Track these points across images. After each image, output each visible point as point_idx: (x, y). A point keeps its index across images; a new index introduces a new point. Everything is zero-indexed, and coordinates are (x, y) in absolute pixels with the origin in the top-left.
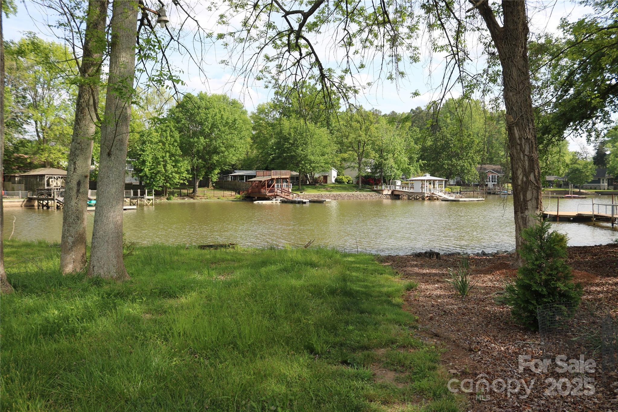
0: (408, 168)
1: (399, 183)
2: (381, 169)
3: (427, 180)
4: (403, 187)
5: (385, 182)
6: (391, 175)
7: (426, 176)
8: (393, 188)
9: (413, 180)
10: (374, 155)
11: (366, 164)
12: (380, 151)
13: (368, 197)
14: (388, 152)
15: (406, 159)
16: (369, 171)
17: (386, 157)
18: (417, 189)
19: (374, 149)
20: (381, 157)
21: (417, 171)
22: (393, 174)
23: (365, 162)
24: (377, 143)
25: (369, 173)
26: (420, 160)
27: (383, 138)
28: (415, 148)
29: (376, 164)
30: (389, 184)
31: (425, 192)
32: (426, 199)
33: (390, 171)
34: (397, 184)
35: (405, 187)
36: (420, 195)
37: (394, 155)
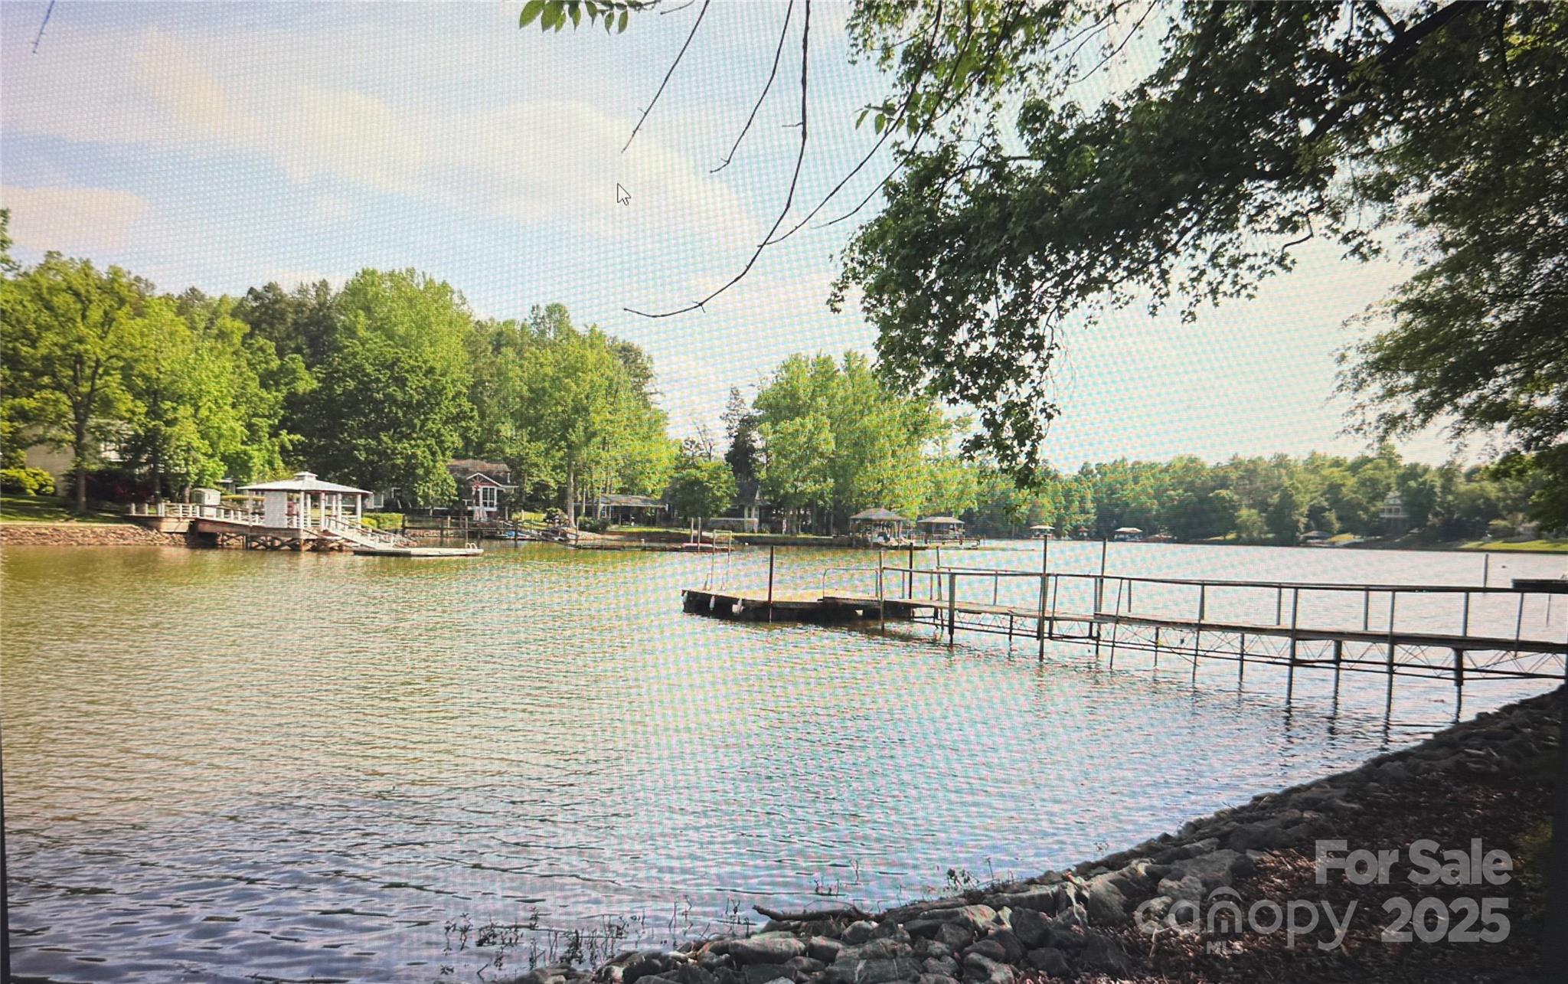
0: (245, 453)
1: (212, 497)
2: (155, 451)
3: (307, 492)
4: (227, 512)
5: (167, 494)
6: (188, 473)
7: (301, 478)
8: (193, 511)
9: (263, 491)
10: (130, 405)
11: (104, 435)
12: (153, 394)
13: (111, 540)
14: (179, 399)
15: (239, 428)
16: (114, 456)
17: (170, 416)
18: (275, 516)
19: (131, 388)
20: (154, 413)
21: (270, 463)
22: (193, 469)
23: (99, 427)
24: (141, 367)
25: (111, 463)
26: (284, 432)
27: (160, 357)
28: (262, 399)
29: (137, 436)
30: (182, 501)
31: (302, 527)
32: (304, 548)
33: (186, 460)
34: (207, 502)
35: (235, 511)
36: (286, 535)
37: (197, 411)
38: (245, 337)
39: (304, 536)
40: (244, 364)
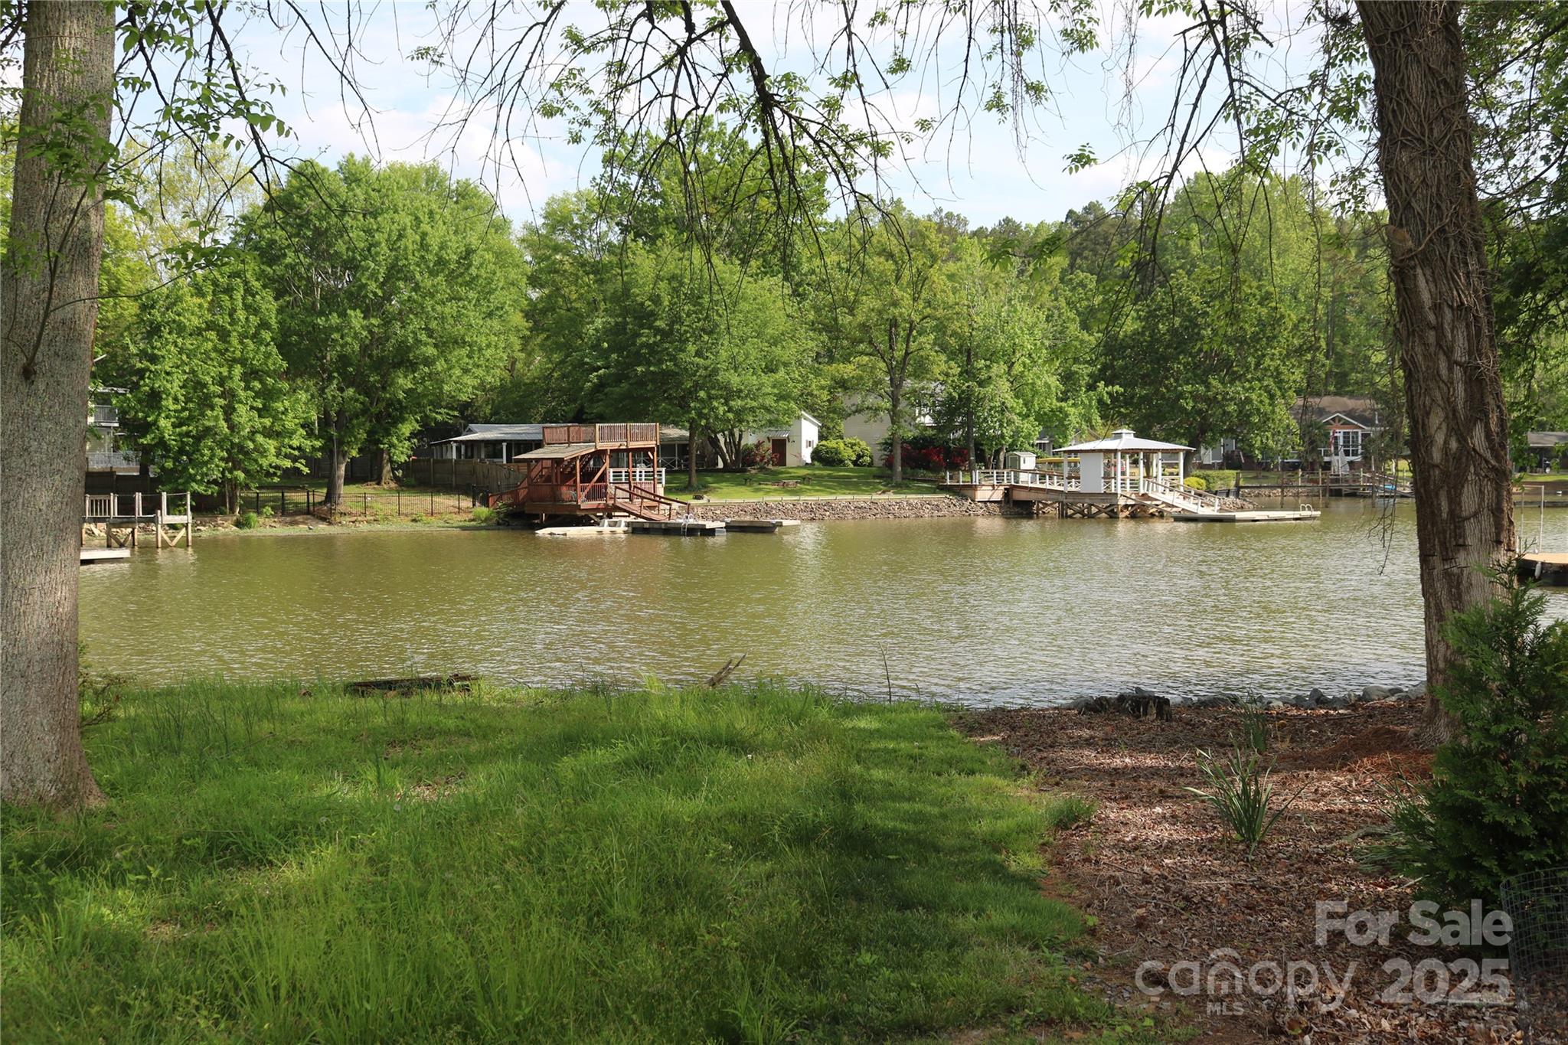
0: (1061, 409)
1: (1028, 461)
2: (969, 414)
3: (1124, 452)
4: (1043, 477)
5: (981, 458)
6: (1002, 436)
7: (1119, 436)
8: (1009, 478)
9: (1076, 452)
10: (944, 367)
11: (918, 399)
12: (966, 354)
13: (926, 512)
14: (992, 357)
15: (1053, 381)
16: (928, 420)
17: (983, 375)
18: (1091, 481)
19: (944, 348)
20: (968, 373)
21: (1089, 421)
22: (1008, 432)
23: (914, 391)
24: (955, 326)
25: (926, 428)
26: (1101, 384)
27: (972, 311)
28: (1082, 342)
29: (951, 398)
30: (997, 467)
31: (1119, 492)
32: (1122, 515)
33: (1000, 421)
34: (1023, 467)
35: (1051, 478)
36: (1103, 500)
37: (1010, 367)
38: (1064, 272)
39: (1122, 502)
40: (1062, 302)
